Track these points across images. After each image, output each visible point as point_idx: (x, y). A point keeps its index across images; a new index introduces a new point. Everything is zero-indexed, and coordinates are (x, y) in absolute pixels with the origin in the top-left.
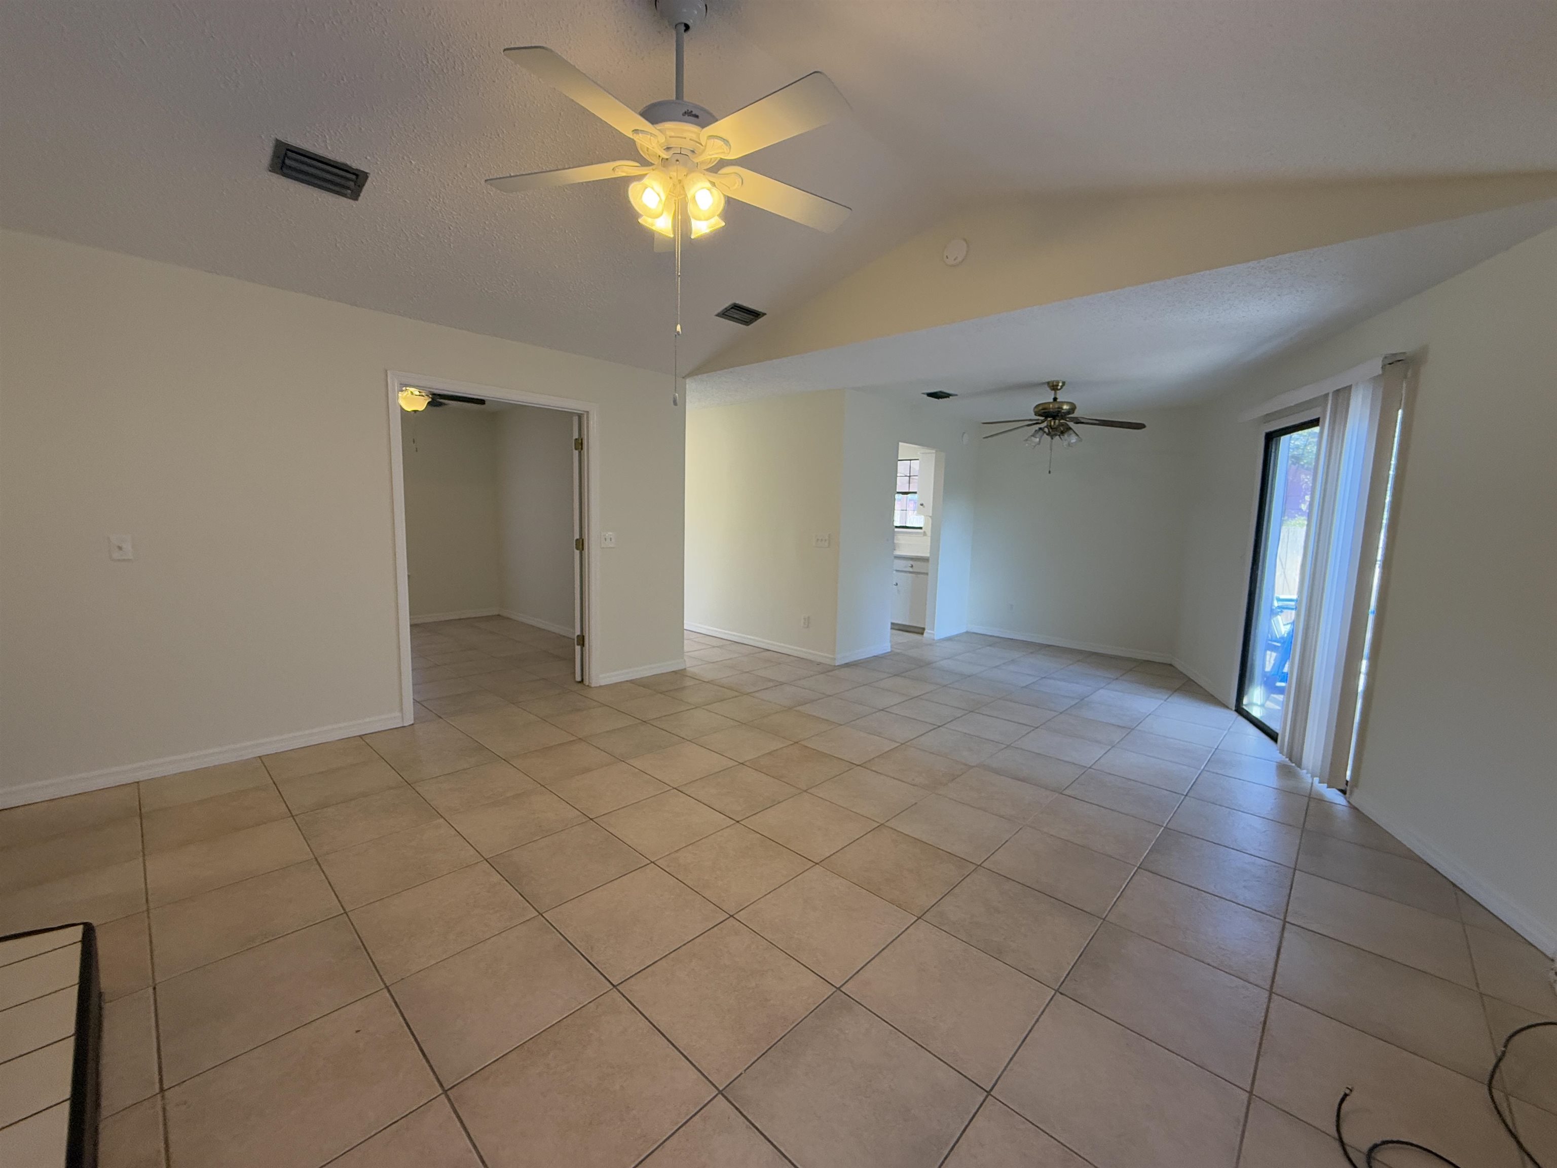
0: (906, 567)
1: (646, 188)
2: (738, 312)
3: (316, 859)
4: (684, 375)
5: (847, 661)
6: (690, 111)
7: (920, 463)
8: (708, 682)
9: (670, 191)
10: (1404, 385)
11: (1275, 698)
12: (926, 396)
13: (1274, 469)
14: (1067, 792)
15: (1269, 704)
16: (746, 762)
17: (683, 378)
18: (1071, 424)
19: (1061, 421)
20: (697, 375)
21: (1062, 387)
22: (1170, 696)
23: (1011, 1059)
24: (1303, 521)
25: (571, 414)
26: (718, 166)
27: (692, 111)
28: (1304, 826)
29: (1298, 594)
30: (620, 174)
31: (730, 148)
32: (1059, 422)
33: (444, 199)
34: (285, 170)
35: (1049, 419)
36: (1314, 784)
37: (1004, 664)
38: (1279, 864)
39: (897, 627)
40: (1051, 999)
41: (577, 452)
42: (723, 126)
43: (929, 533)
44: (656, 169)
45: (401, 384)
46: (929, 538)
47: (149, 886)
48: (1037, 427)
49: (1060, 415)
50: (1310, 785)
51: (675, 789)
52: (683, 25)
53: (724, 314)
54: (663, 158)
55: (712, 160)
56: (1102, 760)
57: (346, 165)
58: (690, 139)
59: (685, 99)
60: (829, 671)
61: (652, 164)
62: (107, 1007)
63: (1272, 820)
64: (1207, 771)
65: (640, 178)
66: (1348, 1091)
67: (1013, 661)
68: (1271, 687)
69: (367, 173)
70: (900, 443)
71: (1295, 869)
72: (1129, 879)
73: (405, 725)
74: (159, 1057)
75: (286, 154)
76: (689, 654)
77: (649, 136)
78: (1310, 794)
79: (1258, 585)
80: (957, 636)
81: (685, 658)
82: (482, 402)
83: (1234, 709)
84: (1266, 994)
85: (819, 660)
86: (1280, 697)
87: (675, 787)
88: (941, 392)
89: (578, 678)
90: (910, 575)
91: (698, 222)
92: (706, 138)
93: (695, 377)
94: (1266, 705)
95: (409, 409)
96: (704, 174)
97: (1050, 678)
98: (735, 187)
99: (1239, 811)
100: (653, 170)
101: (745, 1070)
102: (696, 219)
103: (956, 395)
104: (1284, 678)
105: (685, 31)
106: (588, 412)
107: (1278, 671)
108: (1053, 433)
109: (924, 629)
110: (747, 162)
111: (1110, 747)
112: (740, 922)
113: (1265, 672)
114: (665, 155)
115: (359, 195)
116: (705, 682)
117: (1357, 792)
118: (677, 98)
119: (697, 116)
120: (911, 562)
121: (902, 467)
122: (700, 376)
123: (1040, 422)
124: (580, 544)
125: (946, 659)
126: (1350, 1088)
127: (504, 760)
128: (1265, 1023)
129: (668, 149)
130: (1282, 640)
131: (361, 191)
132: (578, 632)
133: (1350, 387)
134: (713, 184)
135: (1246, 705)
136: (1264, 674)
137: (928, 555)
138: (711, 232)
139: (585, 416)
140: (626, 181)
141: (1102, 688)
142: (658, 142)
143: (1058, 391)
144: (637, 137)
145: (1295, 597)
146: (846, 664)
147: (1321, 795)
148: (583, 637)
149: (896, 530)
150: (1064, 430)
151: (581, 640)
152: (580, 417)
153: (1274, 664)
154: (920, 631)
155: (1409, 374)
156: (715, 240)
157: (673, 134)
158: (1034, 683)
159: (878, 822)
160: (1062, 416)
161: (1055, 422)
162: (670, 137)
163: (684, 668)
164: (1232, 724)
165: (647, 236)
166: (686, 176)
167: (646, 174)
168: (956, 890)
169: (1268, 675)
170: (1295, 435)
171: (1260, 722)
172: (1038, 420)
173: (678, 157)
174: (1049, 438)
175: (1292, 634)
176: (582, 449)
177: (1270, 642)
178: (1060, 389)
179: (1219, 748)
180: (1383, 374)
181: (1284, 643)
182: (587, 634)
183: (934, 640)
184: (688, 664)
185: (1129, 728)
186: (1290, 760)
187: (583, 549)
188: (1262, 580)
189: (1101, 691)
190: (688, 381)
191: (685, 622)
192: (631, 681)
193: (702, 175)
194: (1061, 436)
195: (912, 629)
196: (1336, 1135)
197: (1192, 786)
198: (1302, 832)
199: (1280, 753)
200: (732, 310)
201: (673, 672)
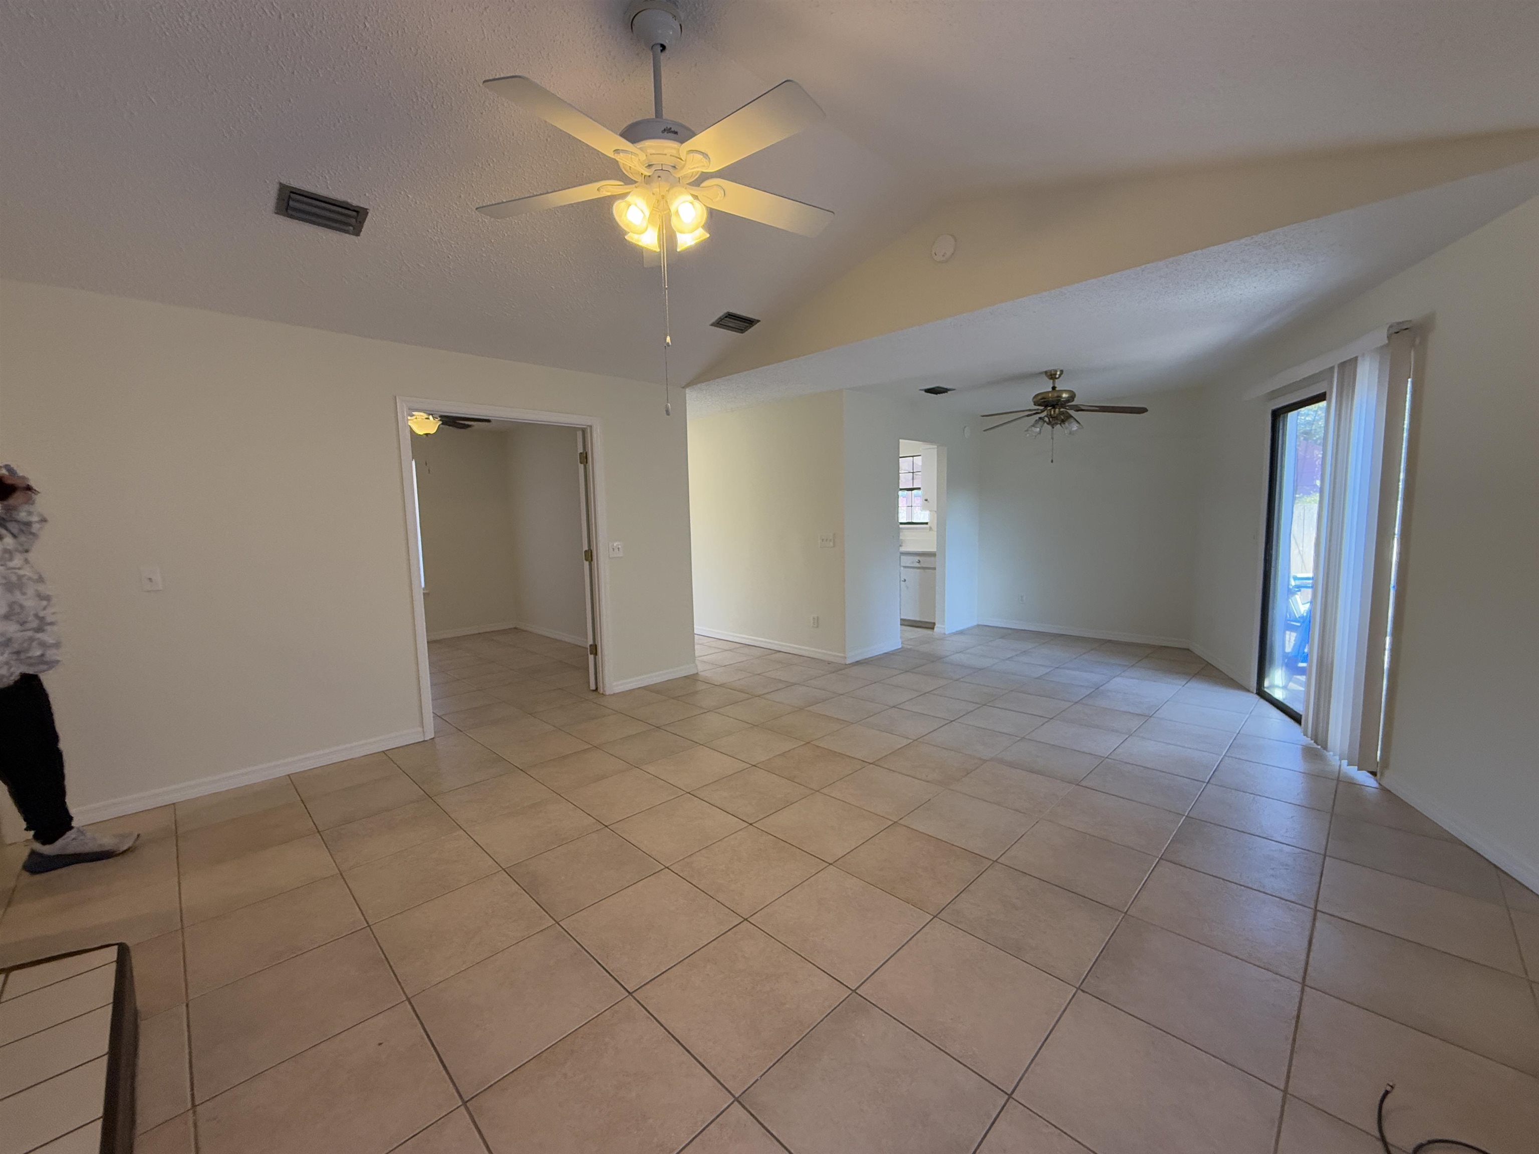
0: (913, 563)
1: (630, 205)
2: (732, 320)
3: (341, 874)
4: (683, 386)
5: (858, 659)
6: (669, 127)
7: (922, 459)
8: (719, 685)
9: (654, 207)
10: (1412, 353)
11: (1296, 678)
12: (924, 392)
13: (1282, 447)
14: (1084, 783)
15: (1292, 685)
16: (758, 763)
17: (683, 388)
18: (1072, 412)
19: (1062, 410)
20: (696, 384)
21: (1060, 376)
22: (1189, 681)
23: (1033, 1060)
24: (1317, 497)
25: (576, 429)
26: (700, 180)
27: (671, 128)
28: (1333, 811)
29: (1313, 572)
30: (605, 193)
31: (710, 161)
32: (1059, 411)
33: (441, 229)
34: (290, 212)
35: (1049, 408)
36: (1342, 767)
37: (1016, 655)
38: (1308, 850)
39: (906, 623)
40: (1073, 996)
41: (582, 465)
42: (701, 141)
43: (935, 528)
44: (638, 186)
45: (409, 409)
46: (936, 533)
47: (184, 906)
48: (1037, 417)
49: (1060, 403)
50: (1338, 768)
51: (689, 793)
52: (659, 46)
53: (719, 323)
54: (645, 176)
55: (694, 174)
56: (1119, 750)
57: (348, 203)
58: (671, 155)
59: (665, 116)
60: (841, 670)
61: (636, 182)
62: (143, 1025)
63: (1299, 805)
64: (1229, 757)
65: (623, 196)
66: (1389, 1088)
67: (1025, 653)
68: (1292, 667)
69: (366, 209)
70: (900, 440)
71: (1325, 856)
72: (1150, 871)
73: (426, 739)
74: (191, 1073)
75: (290, 196)
76: (700, 659)
77: (630, 155)
78: (1339, 777)
79: (1273, 564)
80: (968, 629)
81: (697, 662)
82: (488, 421)
83: (1255, 692)
84: (1298, 987)
85: (831, 659)
86: (1303, 678)
87: (688, 791)
88: (938, 387)
89: (593, 687)
90: (918, 570)
91: (683, 235)
92: (685, 153)
93: (694, 386)
94: (1289, 687)
95: (420, 432)
96: (686, 188)
97: (1064, 668)
98: (717, 199)
99: (1264, 796)
100: (636, 187)
101: (761, 1076)
102: (681, 232)
103: (954, 390)
104: (1305, 659)
105: (662, 51)
106: (591, 427)
107: (1299, 651)
108: (1053, 422)
109: (934, 624)
110: (725, 174)
111: (1127, 736)
112: (755, 925)
113: (1285, 652)
114: (647, 173)
115: (361, 231)
116: (717, 685)
117: (1387, 773)
118: (657, 117)
119: (676, 133)
120: (917, 558)
121: (905, 465)
122: (699, 385)
123: (1040, 411)
124: (589, 555)
125: (957, 653)
126: (1391, 1084)
127: (521, 770)
128: (1298, 1017)
129: (650, 166)
130: (1302, 619)
131: (362, 227)
132: (590, 642)
133: (1356, 358)
134: (696, 197)
135: (1268, 688)
136: (1285, 655)
137: (934, 550)
138: (696, 244)
139: (589, 431)
140: (612, 199)
141: (1118, 676)
142: (639, 160)
143: (1056, 380)
144: (619, 157)
145: (1311, 575)
146: (857, 662)
147: (1353, 779)
148: (596, 646)
149: (901, 526)
150: (1065, 419)
151: (594, 649)
152: (584, 431)
153: (1295, 645)
154: (931, 626)
155: (1418, 341)
156: (701, 252)
157: (654, 152)
158: (1047, 674)
159: (892, 821)
160: (1062, 404)
161: (1054, 411)
162: (651, 154)
163: (696, 672)
164: (1254, 707)
165: (635, 253)
166: (668, 191)
167: (629, 192)
168: (972, 887)
169: (1290, 655)
170: (1303, 410)
171: (1282, 703)
172: (1038, 409)
173: (659, 173)
174: (1049, 427)
175: (1311, 612)
176: (587, 462)
177: (1289, 622)
178: (1058, 378)
179: (1241, 732)
180: (1387, 346)
181: (1304, 622)
182: (599, 644)
183: (945, 634)
184: (700, 667)
185: (1146, 716)
186: (1316, 742)
187: (592, 560)
188: (1277, 559)
189: (1117, 679)
190: (688, 391)
191: (695, 627)
192: (645, 688)
193: (684, 189)
194: (1063, 425)
195: (920, 624)
196: (1378, 1134)
197: (1214, 772)
198: (1332, 816)
199: (1304, 735)
200: (726, 319)
201: (685, 677)
